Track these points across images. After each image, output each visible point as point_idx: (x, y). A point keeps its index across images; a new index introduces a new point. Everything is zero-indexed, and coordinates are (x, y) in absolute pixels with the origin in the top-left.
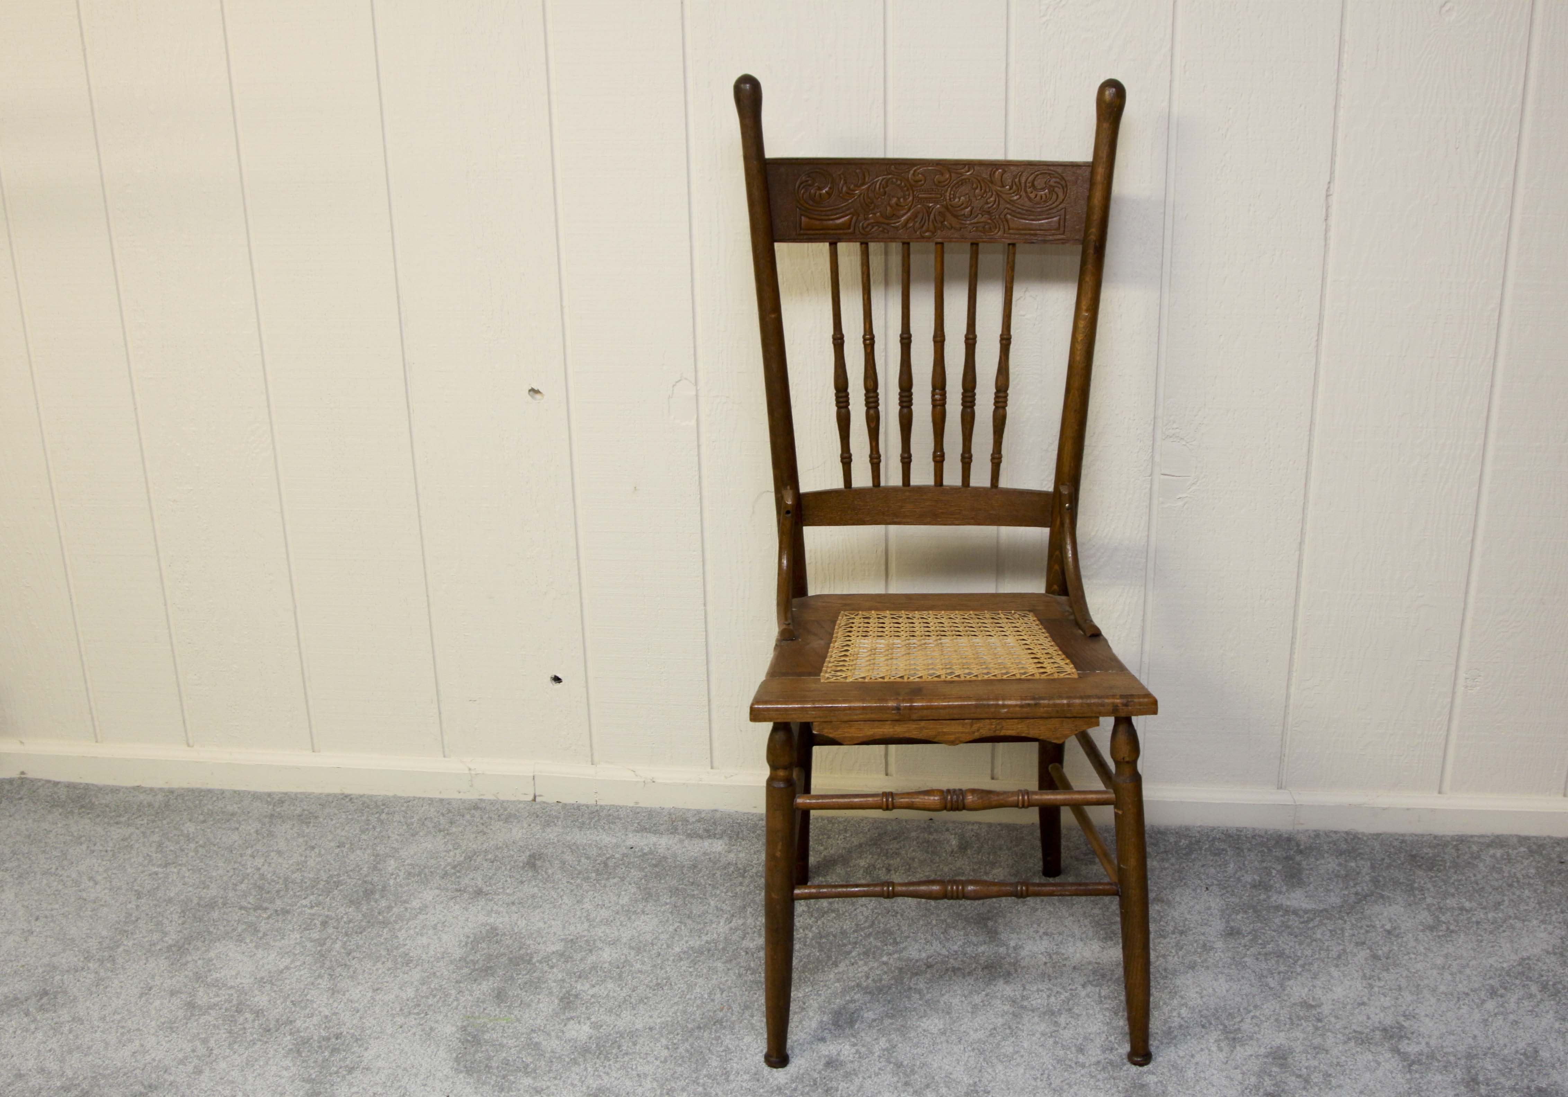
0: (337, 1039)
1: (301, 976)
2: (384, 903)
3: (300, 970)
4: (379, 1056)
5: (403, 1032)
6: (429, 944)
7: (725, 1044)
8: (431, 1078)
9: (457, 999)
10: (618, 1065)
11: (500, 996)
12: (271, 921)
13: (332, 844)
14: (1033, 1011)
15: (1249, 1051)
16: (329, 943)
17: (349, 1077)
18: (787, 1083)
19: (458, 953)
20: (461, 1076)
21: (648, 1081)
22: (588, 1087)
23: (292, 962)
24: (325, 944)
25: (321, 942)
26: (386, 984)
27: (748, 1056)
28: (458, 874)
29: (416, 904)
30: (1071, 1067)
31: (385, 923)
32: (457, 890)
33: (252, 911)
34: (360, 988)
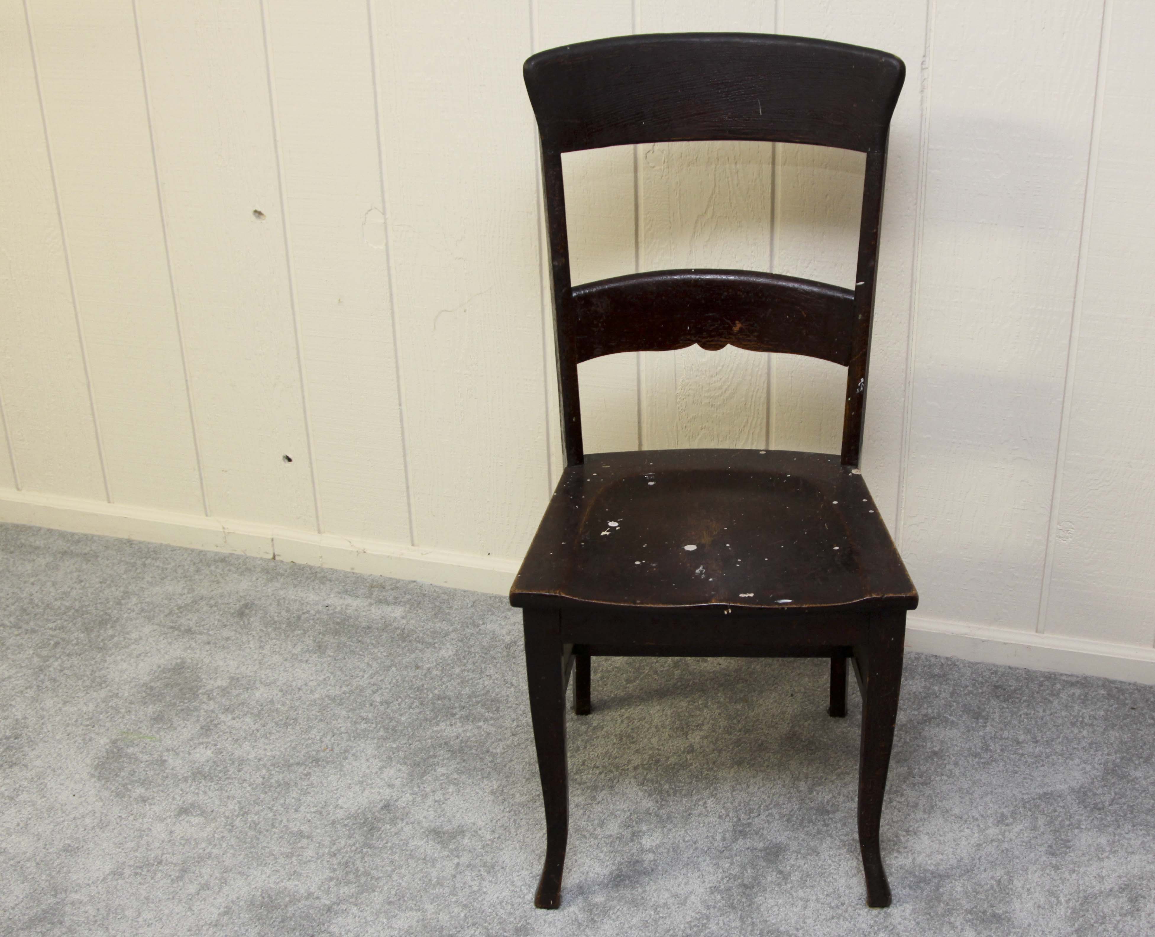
0: (16, 739)
1: (17, 685)
2: (110, 632)
3: (18, 680)
4: (39, 757)
5: (68, 739)
6: (126, 670)
7: (311, 779)
8: (70, 779)
9: (123, 717)
10: (217, 787)
11: (158, 718)
12: (18, 638)
13: (97, 580)
14: (580, 784)
15: (749, 843)
16: (51, 660)
17: (8, 771)
18: (342, 819)
19: (146, 678)
20: (93, 780)
21: (233, 803)
22: (184, 802)
23: (17, 672)
24: (48, 660)
25: (46, 659)
26: (76, 699)
27: (324, 792)
28: (179, 614)
29: (134, 635)
30: (585, 837)
31: (101, 649)
32: (171, 627)
33: (8, 628)
34: (55, 699)
